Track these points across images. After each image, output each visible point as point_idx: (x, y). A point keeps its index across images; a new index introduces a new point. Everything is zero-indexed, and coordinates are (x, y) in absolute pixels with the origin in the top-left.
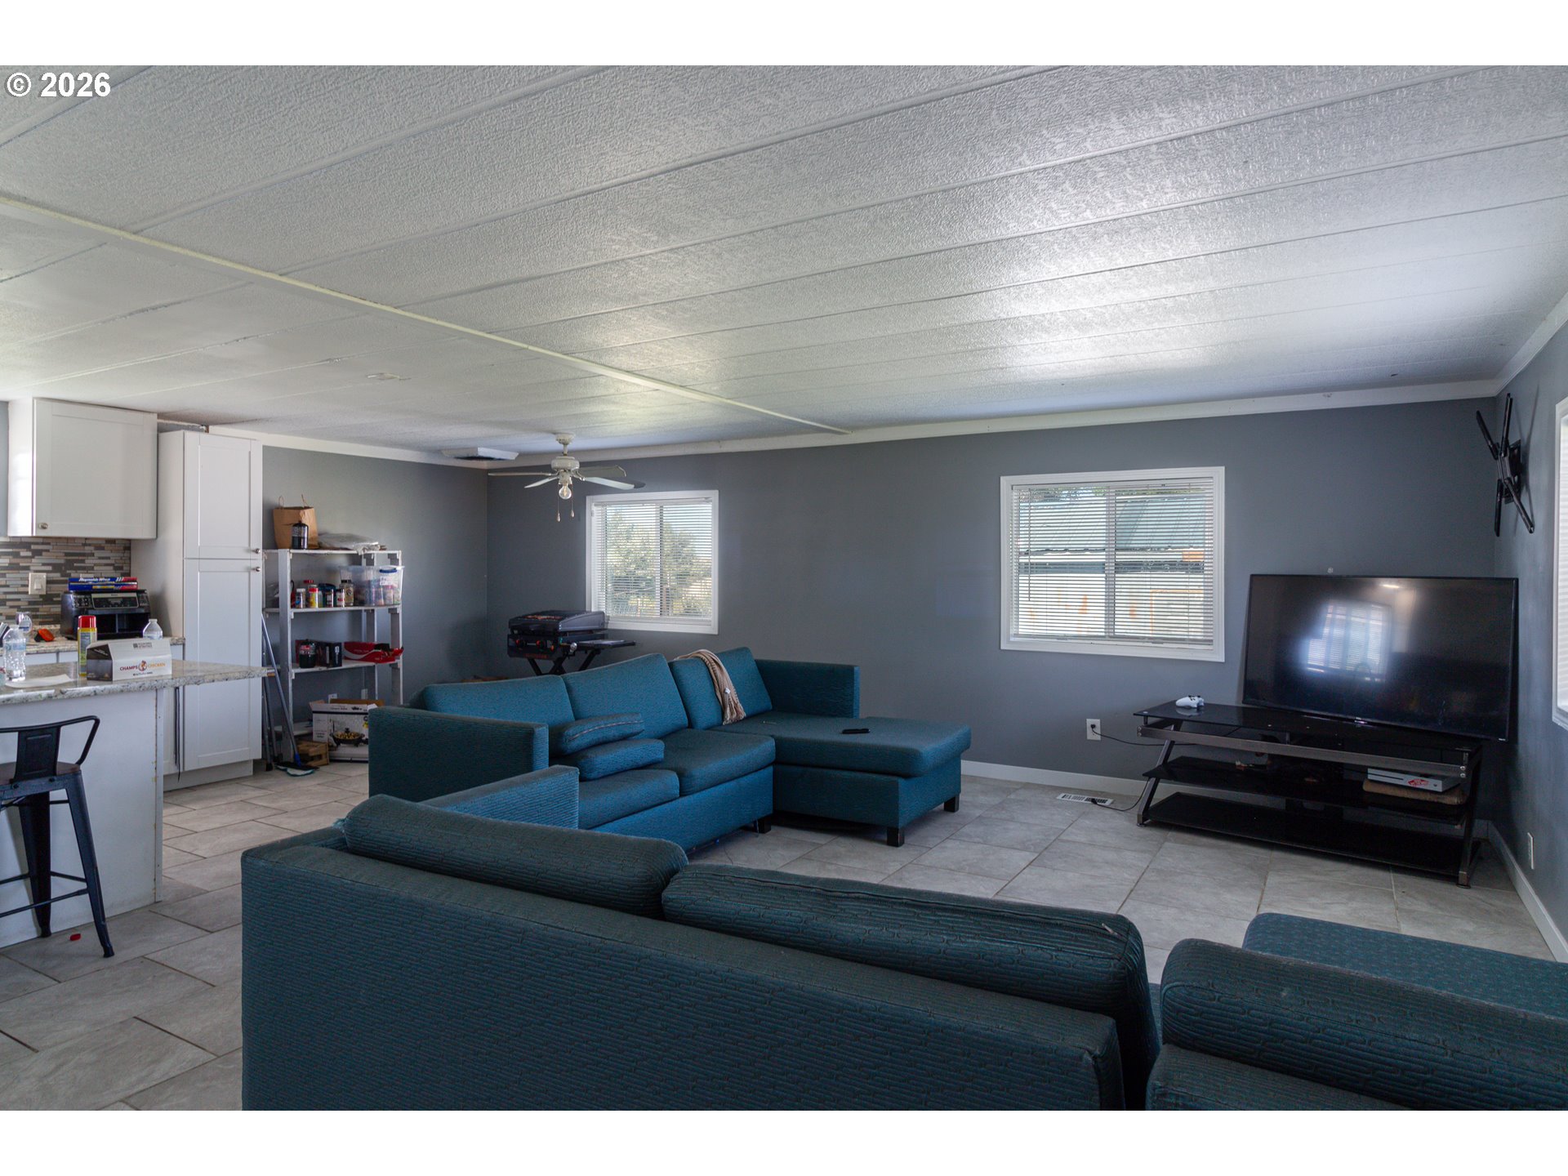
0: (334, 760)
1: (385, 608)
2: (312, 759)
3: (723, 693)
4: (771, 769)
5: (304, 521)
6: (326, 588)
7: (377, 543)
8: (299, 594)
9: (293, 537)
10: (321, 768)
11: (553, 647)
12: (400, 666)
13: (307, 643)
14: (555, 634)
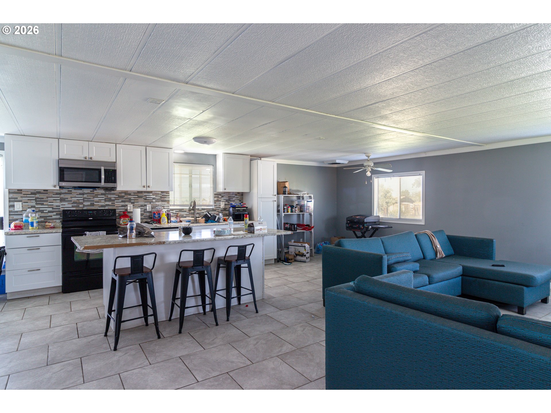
0: (296, 261)
1: (308, 213)
2: (289, 260)
3: (436, 247)
4: (461, 277)
5: (286, 186)
6: (292, 207)
7: (306, 192)
8: (285, 208)
9: (284, 191)
10: (293, 263)
11: (362, 228)
12: (313, 232)
13: (287, 224)
14: (363, 223)
